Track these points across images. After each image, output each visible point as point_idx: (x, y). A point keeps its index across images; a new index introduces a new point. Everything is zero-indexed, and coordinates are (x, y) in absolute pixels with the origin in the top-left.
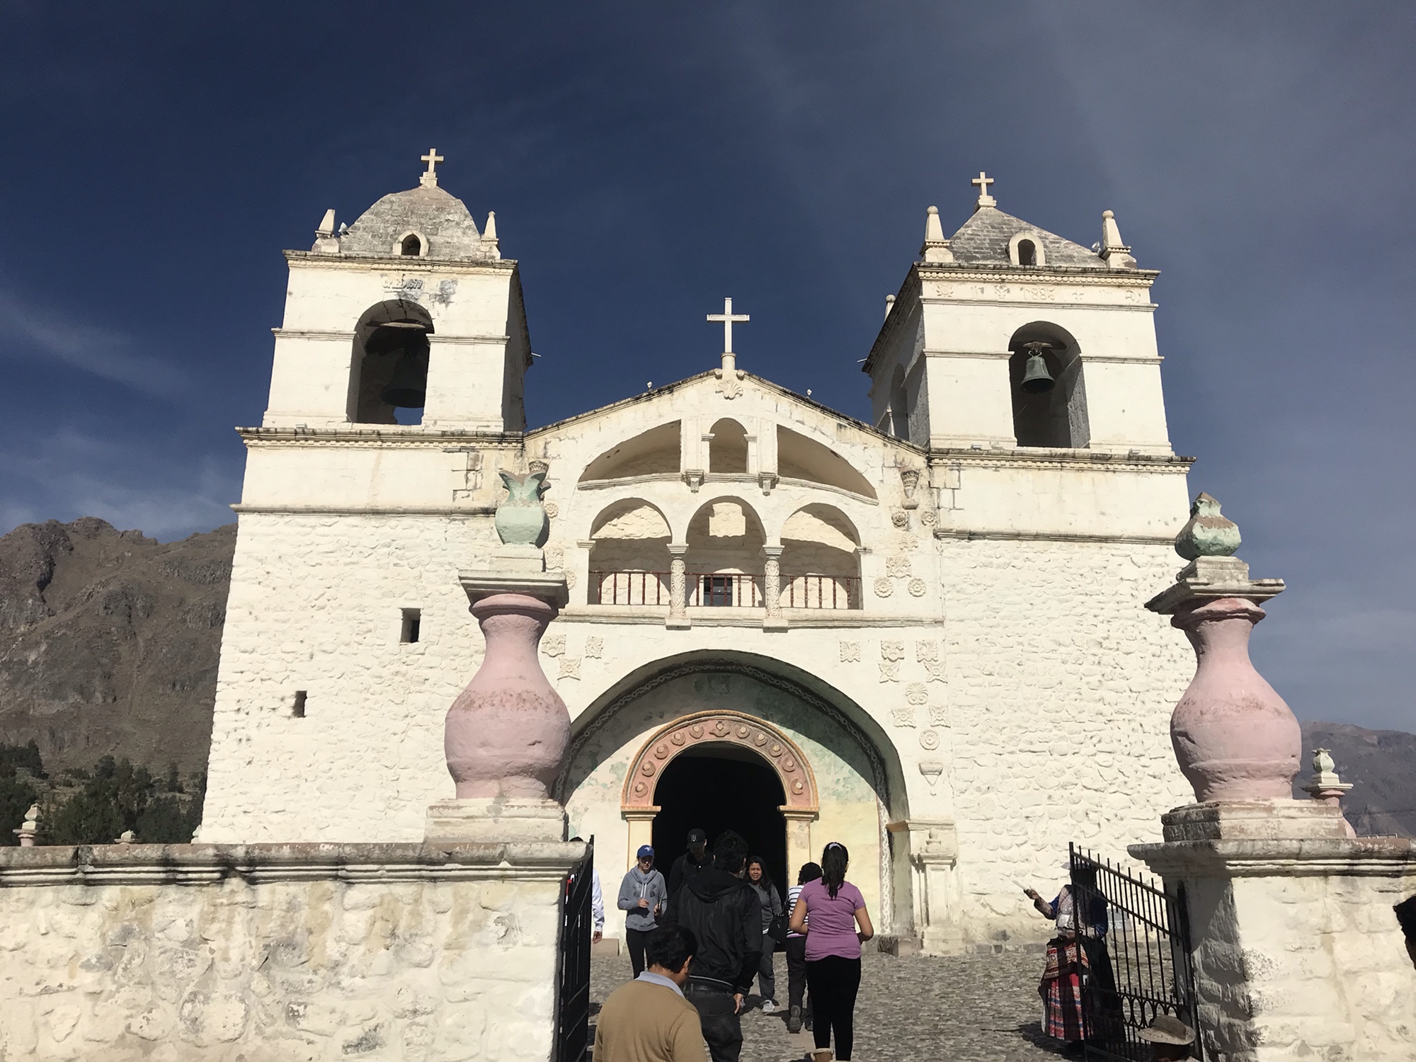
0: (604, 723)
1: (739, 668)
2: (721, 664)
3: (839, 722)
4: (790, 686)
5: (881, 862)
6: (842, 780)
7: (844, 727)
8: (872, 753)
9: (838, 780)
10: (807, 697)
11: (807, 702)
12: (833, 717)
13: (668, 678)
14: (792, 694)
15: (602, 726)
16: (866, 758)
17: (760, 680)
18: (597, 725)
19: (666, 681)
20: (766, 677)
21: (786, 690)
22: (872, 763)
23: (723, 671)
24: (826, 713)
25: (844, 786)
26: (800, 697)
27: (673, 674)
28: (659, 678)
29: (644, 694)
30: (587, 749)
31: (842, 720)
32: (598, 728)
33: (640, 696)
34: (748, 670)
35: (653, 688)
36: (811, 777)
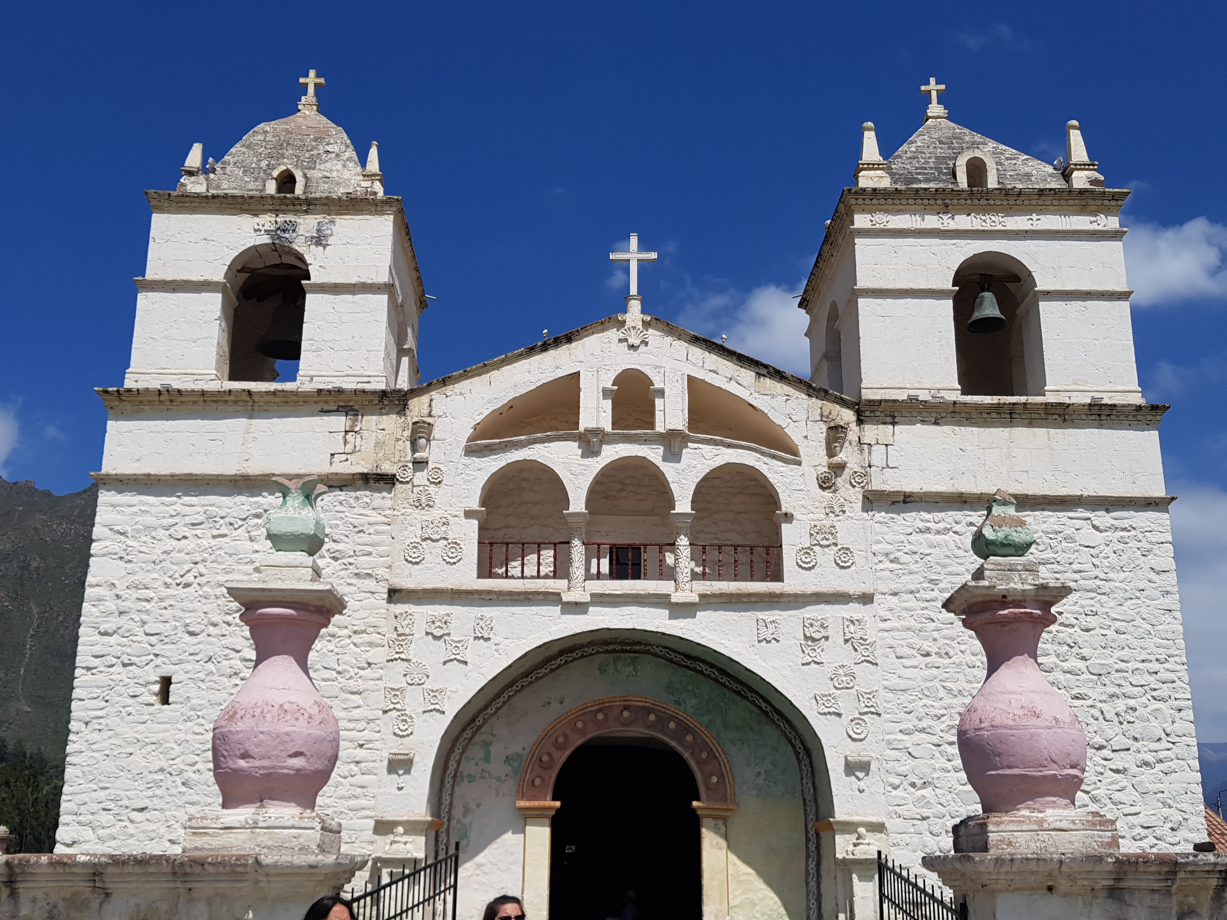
0: (498, 709)
1: (647, 648)
2: (628, 644)
3: (760, 708)
4: (704, 667)
5: (807, 865)
6: (763, 773)
7: (766, 713)
8: (798, 742)
9: (759, 773)
10: (724, 680)
11: (724, 685)
12: (753, 702)
13: (568, 659)
14: (708, 676)
15: (495, 713)
16: (790, 747)
17: (671, 661)
18: (489, 711)
19: (567, 662)
20: (679, 658)
21: (701, 672)
22: (797, 754)
23: (630, 651)
24: (746, 698)
25: (765, 780)
26: (717, 681)
27: (574, 655)
28: (558, 660)
29: (542, 677)
30: (478, 738)
31: (764, 705)
32: (492, 715)
33: (537, 679)
34: (657, 650)
35: (552, 670)
36: (728, 770)
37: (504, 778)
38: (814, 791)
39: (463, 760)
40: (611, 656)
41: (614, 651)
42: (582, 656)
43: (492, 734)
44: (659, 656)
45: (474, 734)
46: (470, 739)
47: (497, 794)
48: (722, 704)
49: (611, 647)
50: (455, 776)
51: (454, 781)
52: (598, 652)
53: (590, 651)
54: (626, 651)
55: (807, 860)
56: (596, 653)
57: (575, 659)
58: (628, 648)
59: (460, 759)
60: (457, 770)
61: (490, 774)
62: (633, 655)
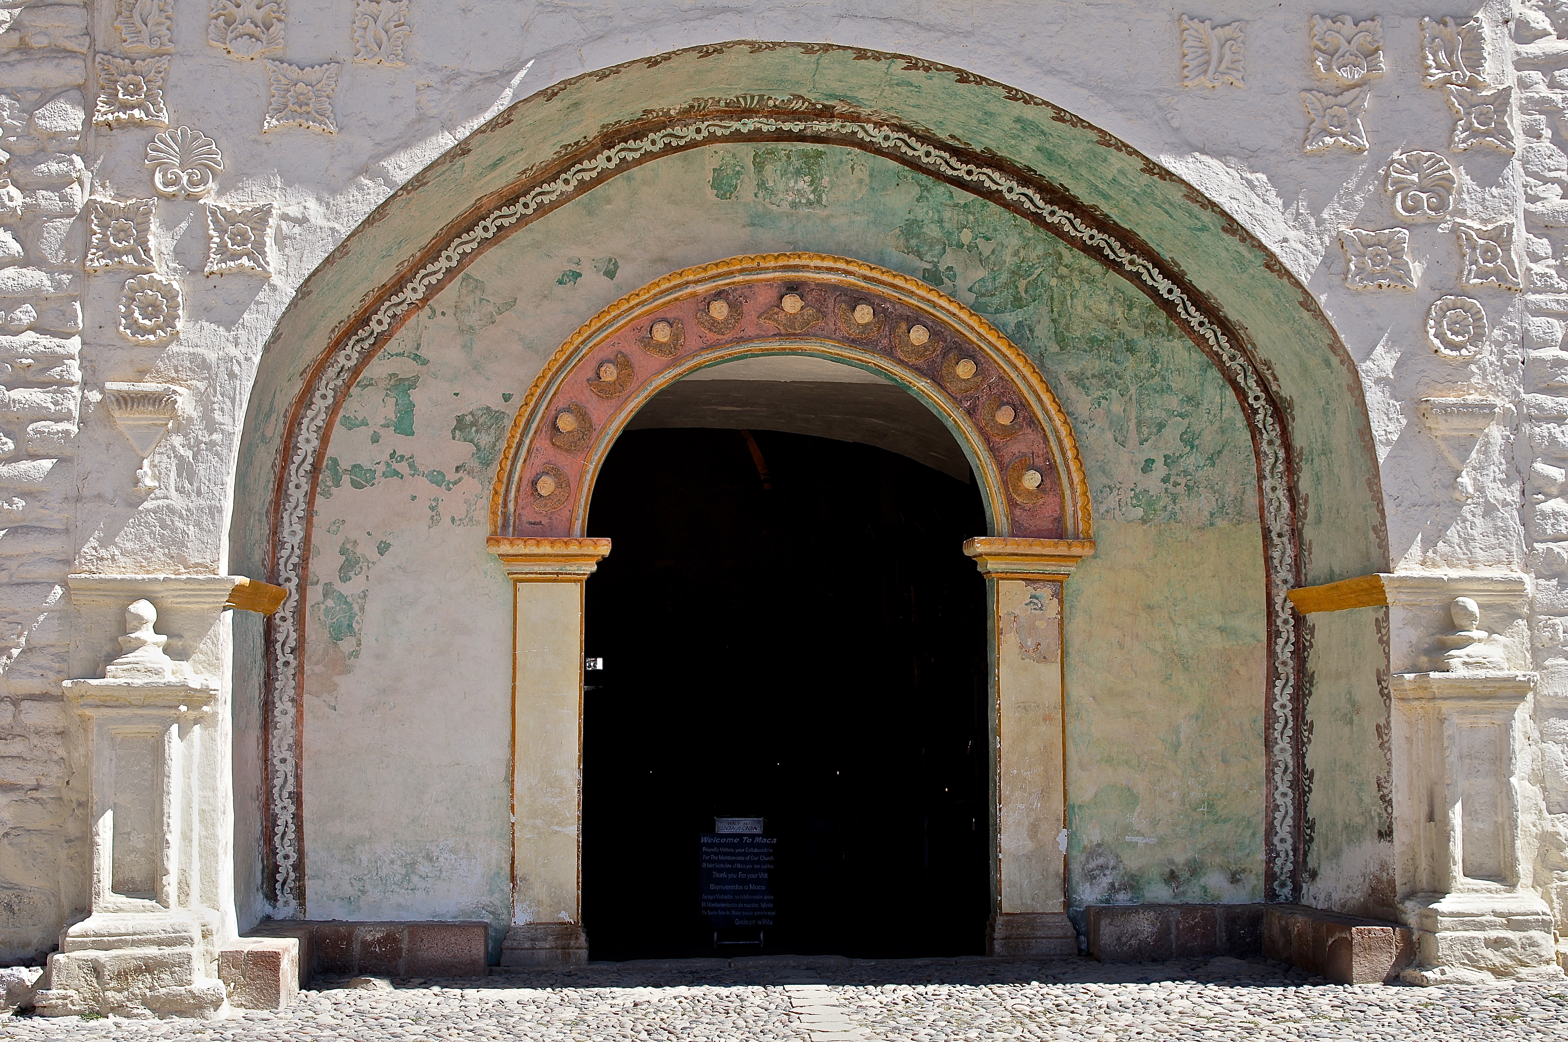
0: (432, 290)
1: (850, 127)
2: (795, 115)
3: (1154, 293)
4: (1003, 183)
5: (1270, 699)
6: (1160, 463)
7: (1168, 306)
8: (1252, 383)
9: (1150, 462)
10: (1060, 217)
12: (1135, 278)
13: (630, 156)
14: (1014, 208)
15: (425, 300)
16: (1230, 393)
18: (408, 295)
19: (624, 165)
21: (995, 197)
22: (1250, 413)
31: (1163, 285)
33: (542, 210)
35: (583, 187)
36: (1070, 454)
37: (452, 476)
38: (1294, 506)
39: (338, 430)
40: (746, 151)
41: (755, 136)
42: (668, 150)
43: (416, 357)
44: (879, 151)
45: (366, 357)
46: (356, 371)
47: (434, 520)
48: (1054, 282)
49: (749, 125)
50: (316, 468)
51: (314, 484)
52: (712, 139)
53: (689, 133)
54: (790, 137)
55: (1271, 685)
56: (707, 141)
57: (649, 156)
58: (796, 127)
59: (329, 425)
60: (319, 455)
61: (412, 466)
62: (809, 146)
